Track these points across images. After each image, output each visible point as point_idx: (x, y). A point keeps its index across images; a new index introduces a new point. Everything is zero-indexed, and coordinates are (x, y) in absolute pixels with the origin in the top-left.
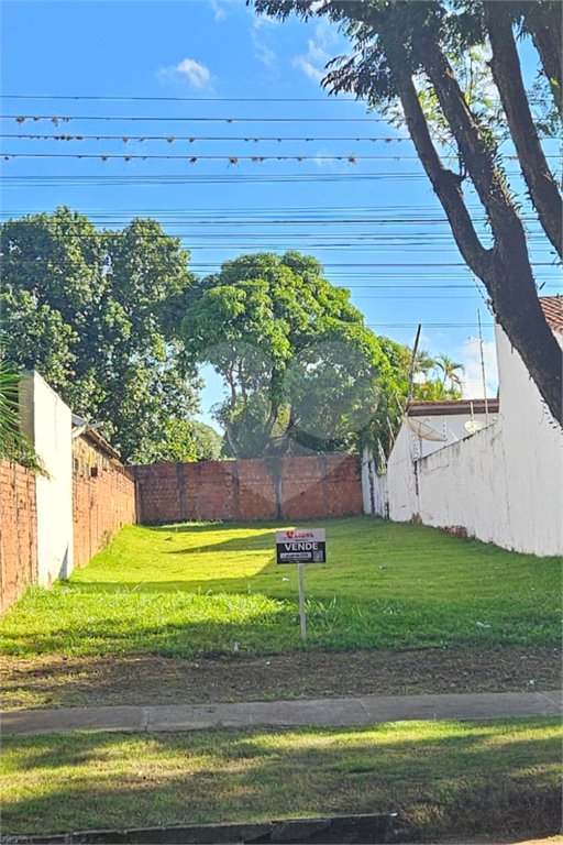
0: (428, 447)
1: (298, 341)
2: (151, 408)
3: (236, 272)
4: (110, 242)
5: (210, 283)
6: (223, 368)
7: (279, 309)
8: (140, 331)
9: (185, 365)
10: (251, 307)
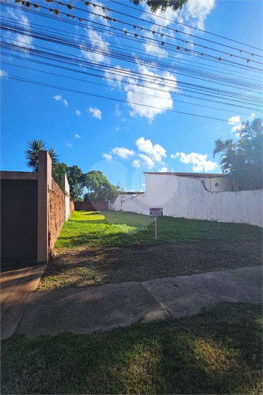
0: (124, 199)
1: (100, 183)
2: (75, 194)
3: (90, 173)
4: (70, 168)
5: (86, 174)
6: (88, 188)
7: (97, 179)
8: (74, 182)
9: (82, 187)
10: (93, 178)
